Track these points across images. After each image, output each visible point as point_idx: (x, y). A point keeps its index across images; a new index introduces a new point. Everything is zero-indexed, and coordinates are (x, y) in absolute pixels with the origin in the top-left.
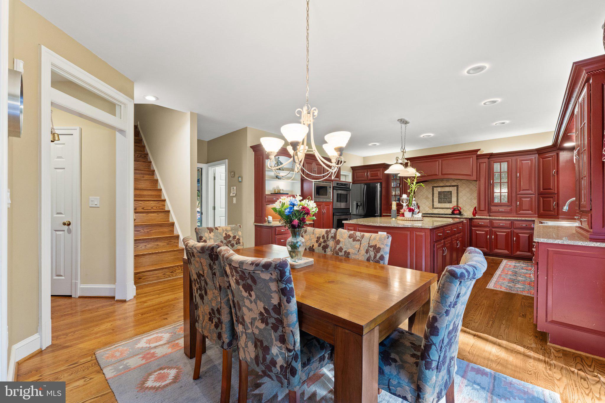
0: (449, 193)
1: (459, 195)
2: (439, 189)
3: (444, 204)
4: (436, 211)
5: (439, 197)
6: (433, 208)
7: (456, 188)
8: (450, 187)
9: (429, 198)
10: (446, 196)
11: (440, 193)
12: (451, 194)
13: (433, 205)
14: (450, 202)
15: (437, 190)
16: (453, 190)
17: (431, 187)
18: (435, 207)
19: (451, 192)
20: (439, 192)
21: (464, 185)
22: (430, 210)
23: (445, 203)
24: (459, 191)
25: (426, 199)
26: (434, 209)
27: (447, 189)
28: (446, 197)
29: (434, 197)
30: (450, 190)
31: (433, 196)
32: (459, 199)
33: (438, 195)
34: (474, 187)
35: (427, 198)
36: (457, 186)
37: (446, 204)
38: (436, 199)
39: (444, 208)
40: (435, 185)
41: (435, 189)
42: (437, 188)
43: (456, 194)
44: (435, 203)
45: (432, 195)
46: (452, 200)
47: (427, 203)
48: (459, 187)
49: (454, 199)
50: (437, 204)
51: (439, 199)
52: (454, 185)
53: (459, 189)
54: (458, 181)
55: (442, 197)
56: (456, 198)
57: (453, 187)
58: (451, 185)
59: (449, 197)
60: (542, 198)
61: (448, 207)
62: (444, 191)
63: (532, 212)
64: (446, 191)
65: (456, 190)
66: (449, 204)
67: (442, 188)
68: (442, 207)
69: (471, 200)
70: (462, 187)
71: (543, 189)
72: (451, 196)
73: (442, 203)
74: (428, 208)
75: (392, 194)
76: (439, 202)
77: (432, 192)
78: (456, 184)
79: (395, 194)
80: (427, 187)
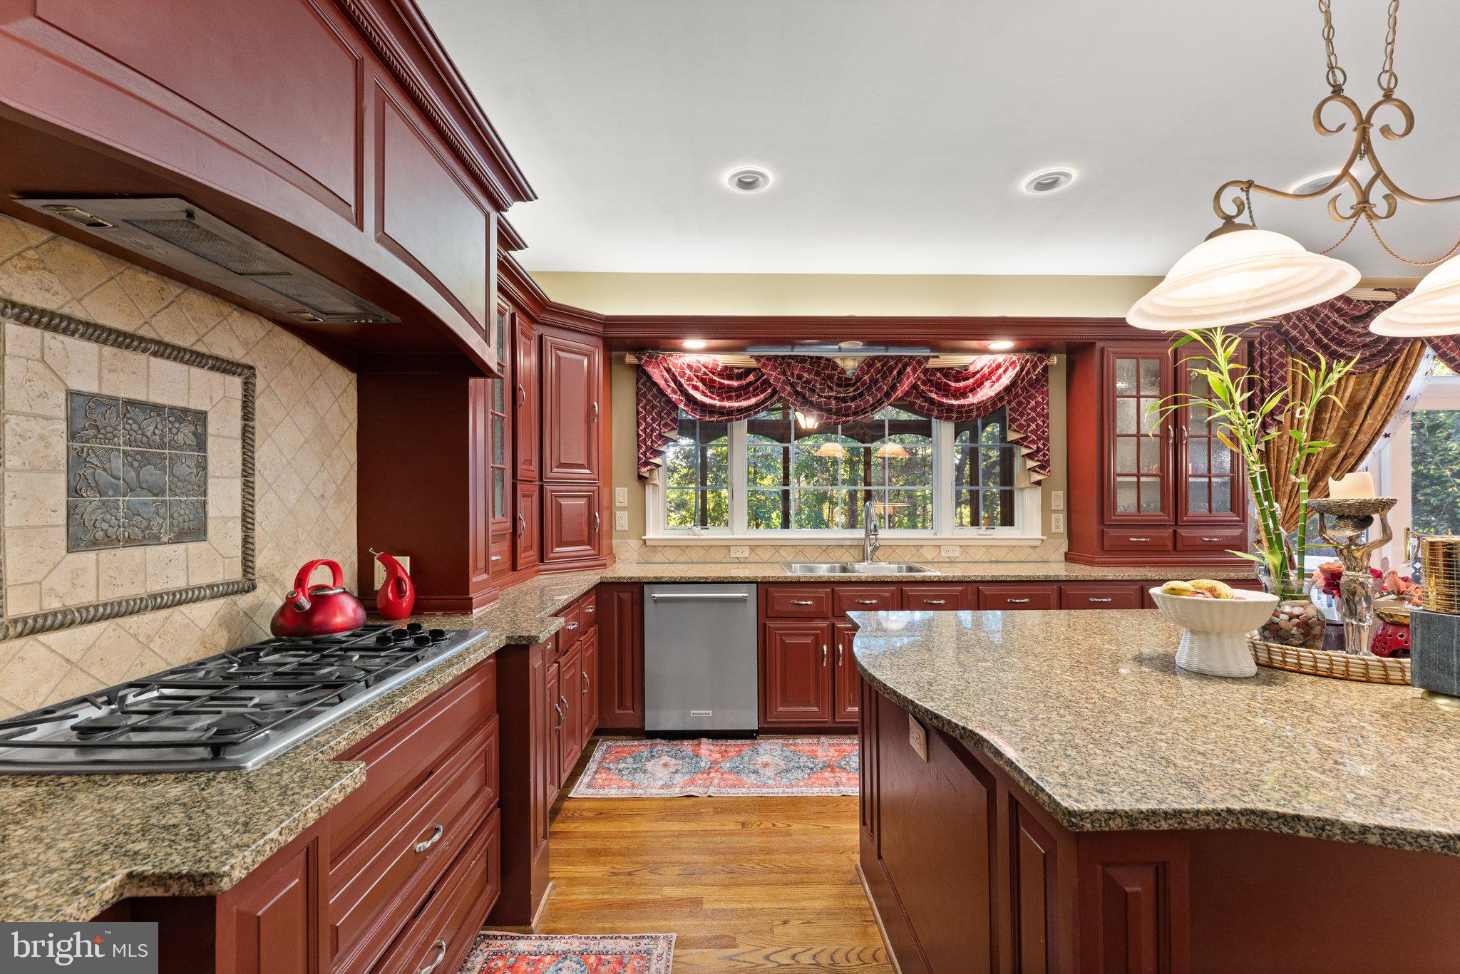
0: (185, 434)
1: (263, 454)
2: (83, 366)
3: (137, 552)
5: (77, 461)
7: (236, 383)
8: (196, 371)
10: (158, 461)
11: (90, 412)
12: (201, 443)
14: (196, 531)
16: (219, 404)
18: (20, 605)
19: (201, 417)
20: (73, 394)
21: (287, 373)
24: (257, 424)
27: (164, 383)
28: (150, 473)
30: (194, 405)
32: (258, 492)
33: (59, 444)
36: (248, 376)
37: (153, 552)
40: (33, 293)
41: (20, 339)
42: (52, 341)
43: (238, 445)
46: (211, 512)
48: (260, 383)
49: (223, 500)
50: (40, 571)
51: (73, 492)
52: (224, 353)
53: (257, 403)
54: (253, 328)
55: (117, 464)
56: (238, 483)
57: (216, 377)
58: (200, 348)
59: (186, 468)
60: (556, 496)
61: (180, 583)
62: (130, 403)
63: (533, 554)
64: (155, 398)
65: (238, 411)
66: (180, 548)
67: (108, 350)
68: (108, 595)
69: (324, 503)
70: (277, 392)
71: (561, 465)
72: (203, 465)
73: (109, 542)
76: (85, 538)
78: (238, 355)
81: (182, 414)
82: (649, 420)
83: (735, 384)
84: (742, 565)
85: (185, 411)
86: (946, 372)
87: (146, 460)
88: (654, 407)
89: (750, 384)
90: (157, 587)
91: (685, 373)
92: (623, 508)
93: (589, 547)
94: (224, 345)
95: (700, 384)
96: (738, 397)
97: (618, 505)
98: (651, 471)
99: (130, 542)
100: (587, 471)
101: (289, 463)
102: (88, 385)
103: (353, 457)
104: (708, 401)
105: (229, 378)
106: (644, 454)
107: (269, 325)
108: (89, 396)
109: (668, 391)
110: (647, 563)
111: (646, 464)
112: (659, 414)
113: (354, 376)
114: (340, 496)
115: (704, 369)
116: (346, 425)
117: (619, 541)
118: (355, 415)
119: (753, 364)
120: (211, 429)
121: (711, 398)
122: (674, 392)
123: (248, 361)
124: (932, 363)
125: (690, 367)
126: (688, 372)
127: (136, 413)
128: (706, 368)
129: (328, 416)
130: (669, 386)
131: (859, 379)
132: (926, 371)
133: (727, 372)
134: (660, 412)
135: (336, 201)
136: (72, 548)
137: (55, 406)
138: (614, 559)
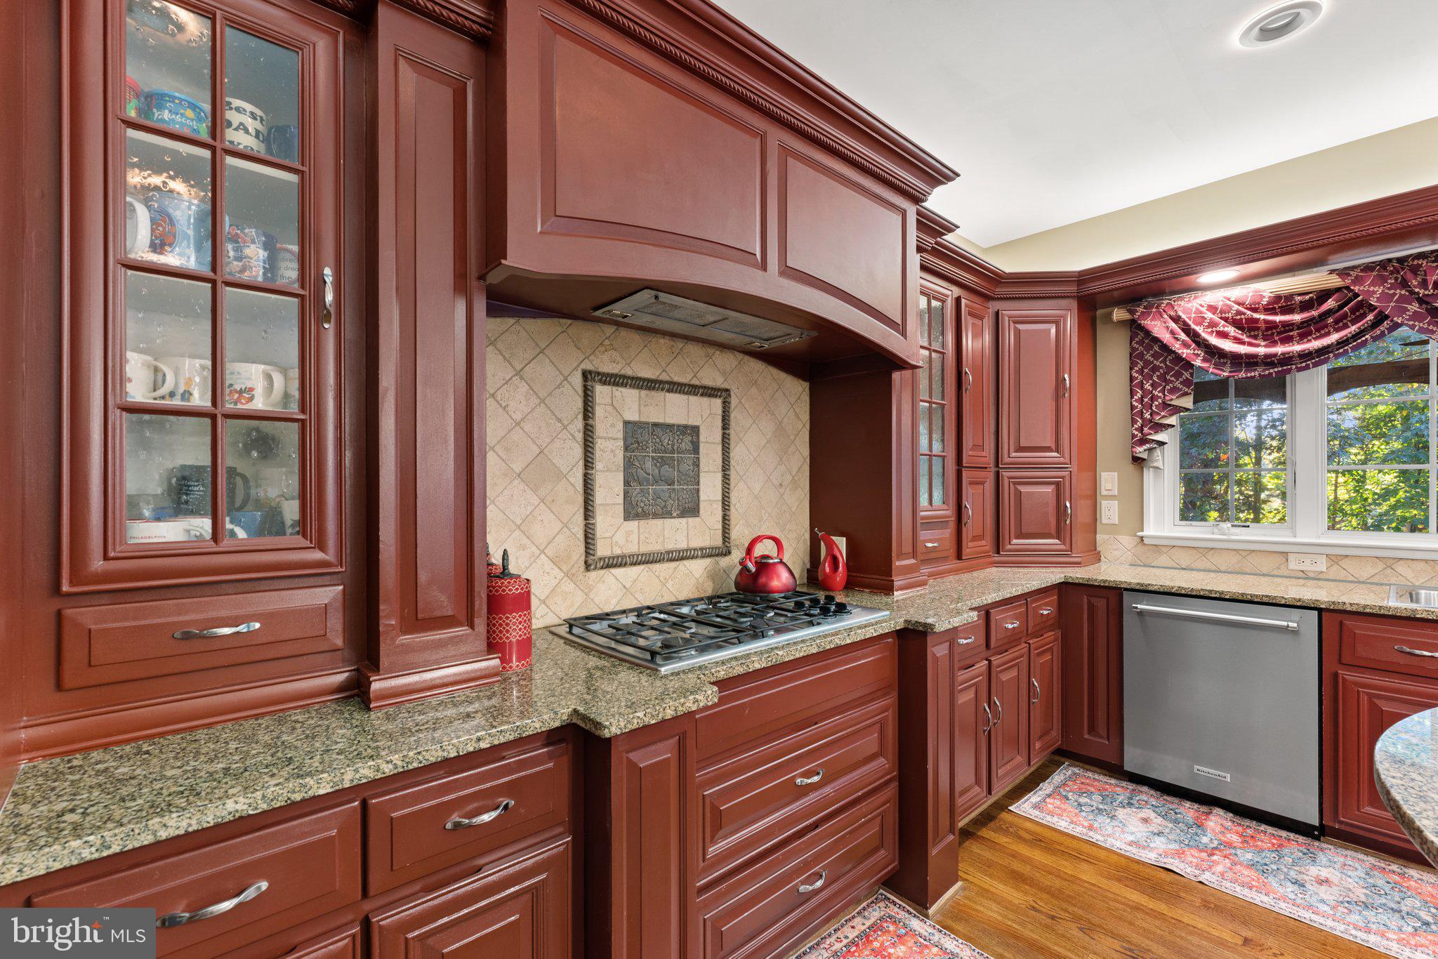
0: (686, 444)
1: (736, 453)
2: (633, 405)
3: (658, 523)
4: (609, 590)
5: (628, 464)
6: (591, 561)
7: (718, 402)
8: (693, 399)
9: (560, 476)
10: (671, 464)
11: (635, 434)
12: (696, 449)
13: (589, 538)
14: (691, 509)
15: (614, 416)
16: (707, 418)
17: (577, 380)
18: (602, 550)
19: (695, 430)
20: (626, 423)
21: (754, 390)
22: (568, 586)
23: (666, 514)
24: (732, 432)
25: (537, 488)
26: (593, 575)
27: (676, 409)
28: (666, 471)
29: (599, 465)
30: (692, 422)
31: (588, 463)
32: (733, 482)
33: (620, 454)
34: (791, 414)
35: (539, 473)
36: (725, 396)
37: (668, 522)
38: (610, 488)
39: (658, 559)
40: (607, 365)
41: (602, 392)
42: (619, 391)
43: (719, 448)
44: (600, 522)
45: (578, 451)
46: (703, 497)
47: (547, 525)
48: (734, 401)
49: (710, 488)
50: (614, 530)
51: (627, 483)
52: (708, 382)
53: (732, 416)
54: (728, 361)
55: (648, 464)
56: (719, 476)
57: (705, 400)
58: (695, 382)
59: (686, 467)
60: (1015, 483)
61: (683, 545)
62: (655, 425)
63: (987, 544)
64: (669, 421)
65: (719, 423)
66: (684, 521)
67: (644, 392)
68: (645, 549)
69: (782, 491)
70: (747, 406)
71: (1020, 449)
72: (697, 464)
73: (644, 514)
74: (548, 565)
75: (138, 392)
76: (632, 512)
77: (579, 424)
78: (719, 382)
79: (200, 399)
80: (544, 371)
81: (683, 430)
82: (1148, 386)
83: (1297, 317)
84: (1312, 582)
85: (686, 427)
87: (663, 462)
88: (1155, 369)
89: (1329, 312)
90: (670, 546)
91: (1204, 318)
92: (1112, 497)
93: (1056, 541)
95: (1231, 330)
96: (1304, 336)
97: (1104, 493)
98: (1150, 450)
99: (656, 516)
100: (1055, 454)
101: (755, 459)
102: (632, 416)
103: (806, 452)
104: (1243, 349)
105: (713, 400)
106: (1141, 429)
107: (740, 356)
108: (634, 423)
109: (1176, 346)
110: (1145, 566)
111: (1143, 441)
112: (1163, 378)
113: (806, 385)
114: (795, 484)
115: (1236, 307)
116: (800, 426)
117: (1106, 537)
118: (807, 417)
119: (1335, 281)
120: (702, 438)
121: (1250, 344)
122: (1185, 345)
123: (725, 386)
125: (1212, 309)
126: (1209, 315)
127: (658, 431)
128: (1239, 304)
129: (785, 420)
130: (1177, 339)
133: (1283, 303)
134: (1166, 373)
135: (743, 256)
136: (627, 518)
137: (618, 431)
138: (1097, 558)
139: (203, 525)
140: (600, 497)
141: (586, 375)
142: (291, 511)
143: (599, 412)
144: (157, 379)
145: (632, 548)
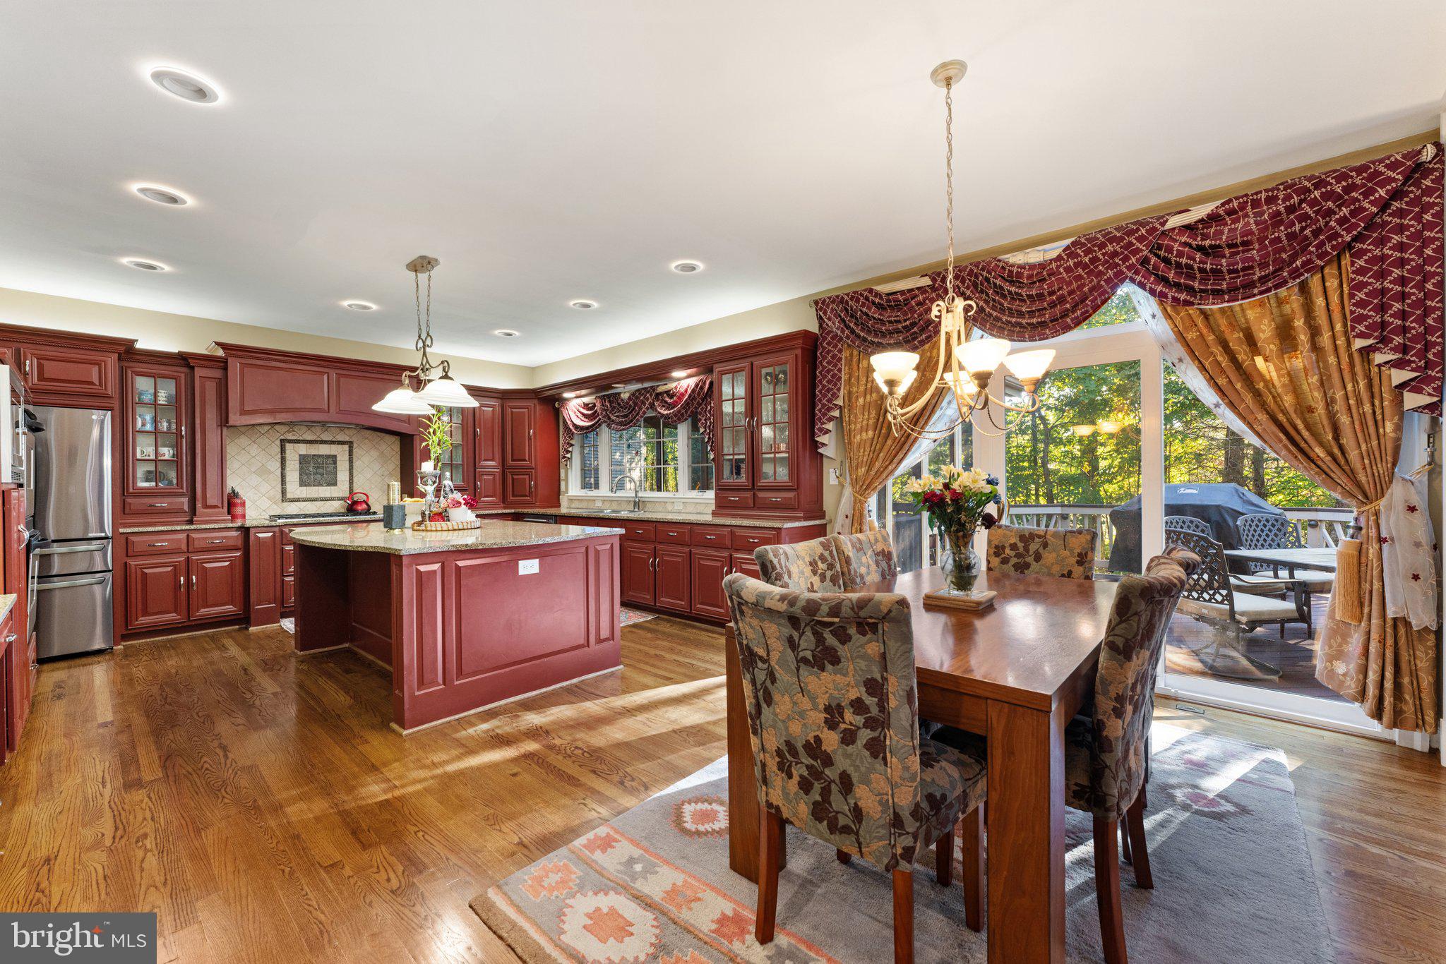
0: (330, 461)
1: (356, 464)
2: (303, 449)
3: (316, 488)
4: (292, 509)
5: (301, 469)
6: (285, 499)
7: (346, 447)
8: (333, 446)
9: (271, 472)
10: (322, 468)
11: (304, 460)
12: (335, 463)
13: (284, 492)
14: (333, 483)
15: (294, 453)
16: (341, 452)
17: (278, 442)
18: (289, 496)
19: (335, 456)
20: (301, 455)
21: (367, 441)
22: (272, 506)
23: (320, 485)
24: (354, 456)
25: (261, 476)
26: (285, 503)
27: (324, 450)
28: (320, 471)
29: (287, 469)
30: (333, 453)
31: (283, 467)
32: (355, 474)
33: (298, 465)
35: (263, 471)
36: (350, 444)
37: (321, 488)
38: (293, 476)
39: (316, 500)
40: (290, 437)
41: (288, 446)
42: (296, 445)
43: (348, 462)
44: (289, 487)
45: (279, 465)
46: (339, 479)
47: (265, 487)
48: (355, 445)
49: (343, 476)
50: (294, 489)
51: (301, 474)
52: (341, 440)
53: (354, 451)
54: (352, 432)
55: (311, 469)
56: (348, 472)
57: (340, 446)
58: (335, 440)
59: (331, 468)
60: (512, 474)
61: (328, 496)
62: (315, 455)
64: (321, 454)
65: (347, 454)
66: (329, 487)
67: (309, 445)
68: (310, 496)
70: (362, 447)
71: (513, 460)
72: (335, 468)
73: (309, 485)
74: (266, 500)
75: (139, 456)
76: (302, 484)
77: (279, 456)
78: (347, 439)
79: (153, 457)
80: (264, 441)
81: (328, 456)
83: (589, 412)
85: (330, 455)
86: (667, 392)
87: (319, 467)
89: (595, 412)
90: (322, 496)
91: (572, 411)
92: (563, 477)
93: (529, 498)
94: (341, 437)
95: (579, 415)
98: (567, 461)
99: (316, 485)
100: (528, 462)
101: (368, 466)
102: (303, 453)
103: (398, 463)
105: (344, 446)
106: (564, 453)
107: (358, 430)
108: (305, 455)
111: (564, 457)
112: (568, 431)
113: (399, 437)
115: (577, 407)
116: (394, 453)
118: (399, 449)
119: (594, 401)
120: (338, 459)
123: (351, 440)
124: (661, 389)
127: (316, 457)
128: (579, 406)
129: (386, 451)
131: (627, 403)
132: (658, 394)
133: (586, 406)
135: (321, 410)
136: (301, 485)
137: (297, 457)
138: (560, 506)
139: (154, 484)
140: (288, 479)
141: (281, 441)
142: (175, 481)
143: (287, 452)
144: (142, 452)
145: (304, 496)
